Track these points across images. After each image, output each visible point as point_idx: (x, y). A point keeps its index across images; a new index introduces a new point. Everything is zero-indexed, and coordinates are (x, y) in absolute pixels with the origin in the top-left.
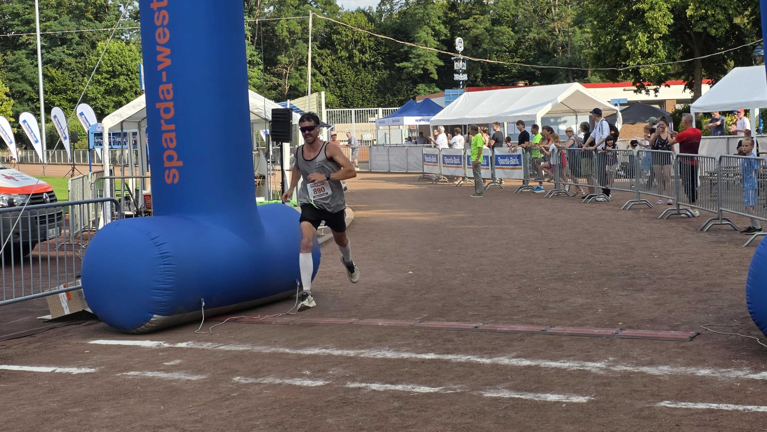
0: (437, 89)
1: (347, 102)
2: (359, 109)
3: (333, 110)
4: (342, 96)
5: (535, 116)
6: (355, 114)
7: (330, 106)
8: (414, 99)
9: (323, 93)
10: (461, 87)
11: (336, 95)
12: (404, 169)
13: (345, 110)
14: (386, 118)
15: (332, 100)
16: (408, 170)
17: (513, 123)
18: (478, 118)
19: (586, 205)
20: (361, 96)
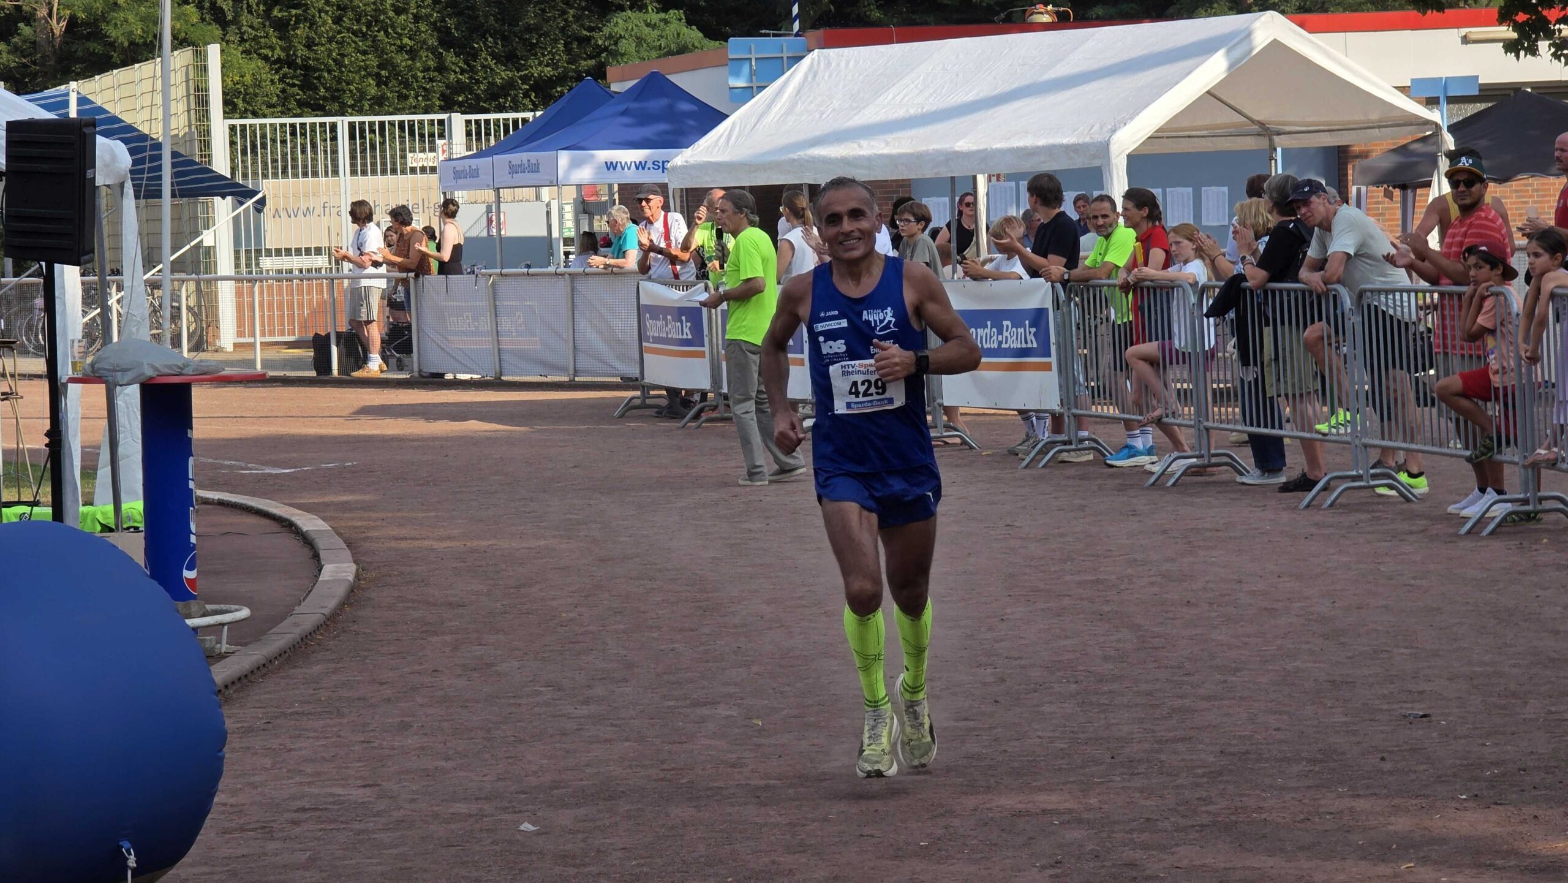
0: (694, 35)
1: (315, 89)
2: (367, 119)
3: (257, 121)
4: (291, 64)
5: (1103, 149)
6: (352, 137)
7: (241, 104)
8: (599, 73)
9: (214, 52)
10: (796, 26)
11: (266, 58)
12: (562, 369)
13: (308, 120)
14: (480, 154)
15: (248, 79)
16: (576, 373)
17: (1010, 177)
18: (869, 159)
19: (1318, 517)
20: (373, 61)
